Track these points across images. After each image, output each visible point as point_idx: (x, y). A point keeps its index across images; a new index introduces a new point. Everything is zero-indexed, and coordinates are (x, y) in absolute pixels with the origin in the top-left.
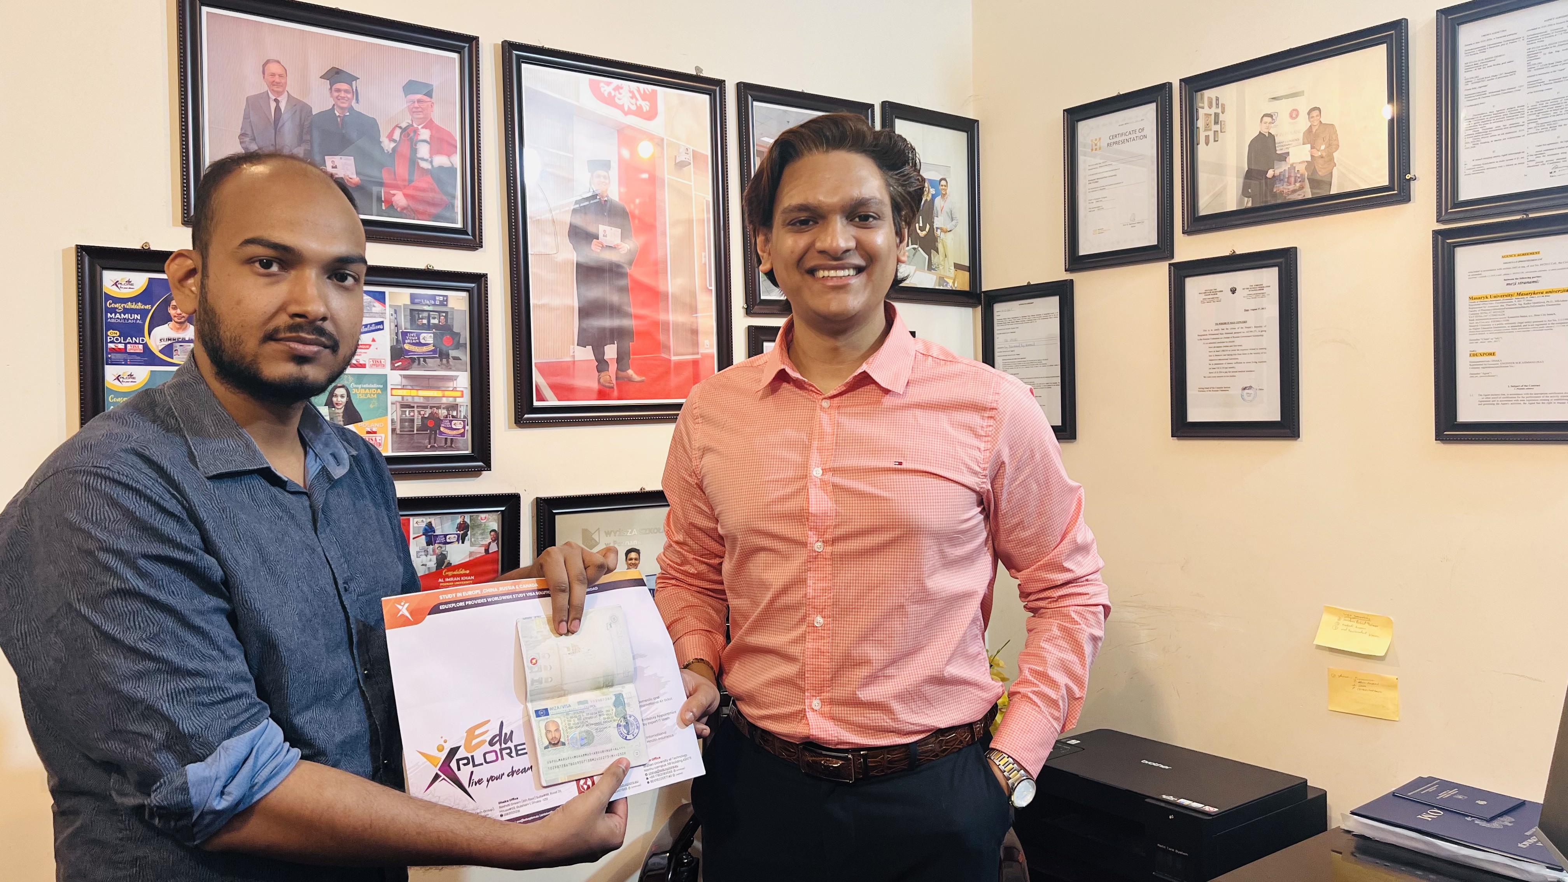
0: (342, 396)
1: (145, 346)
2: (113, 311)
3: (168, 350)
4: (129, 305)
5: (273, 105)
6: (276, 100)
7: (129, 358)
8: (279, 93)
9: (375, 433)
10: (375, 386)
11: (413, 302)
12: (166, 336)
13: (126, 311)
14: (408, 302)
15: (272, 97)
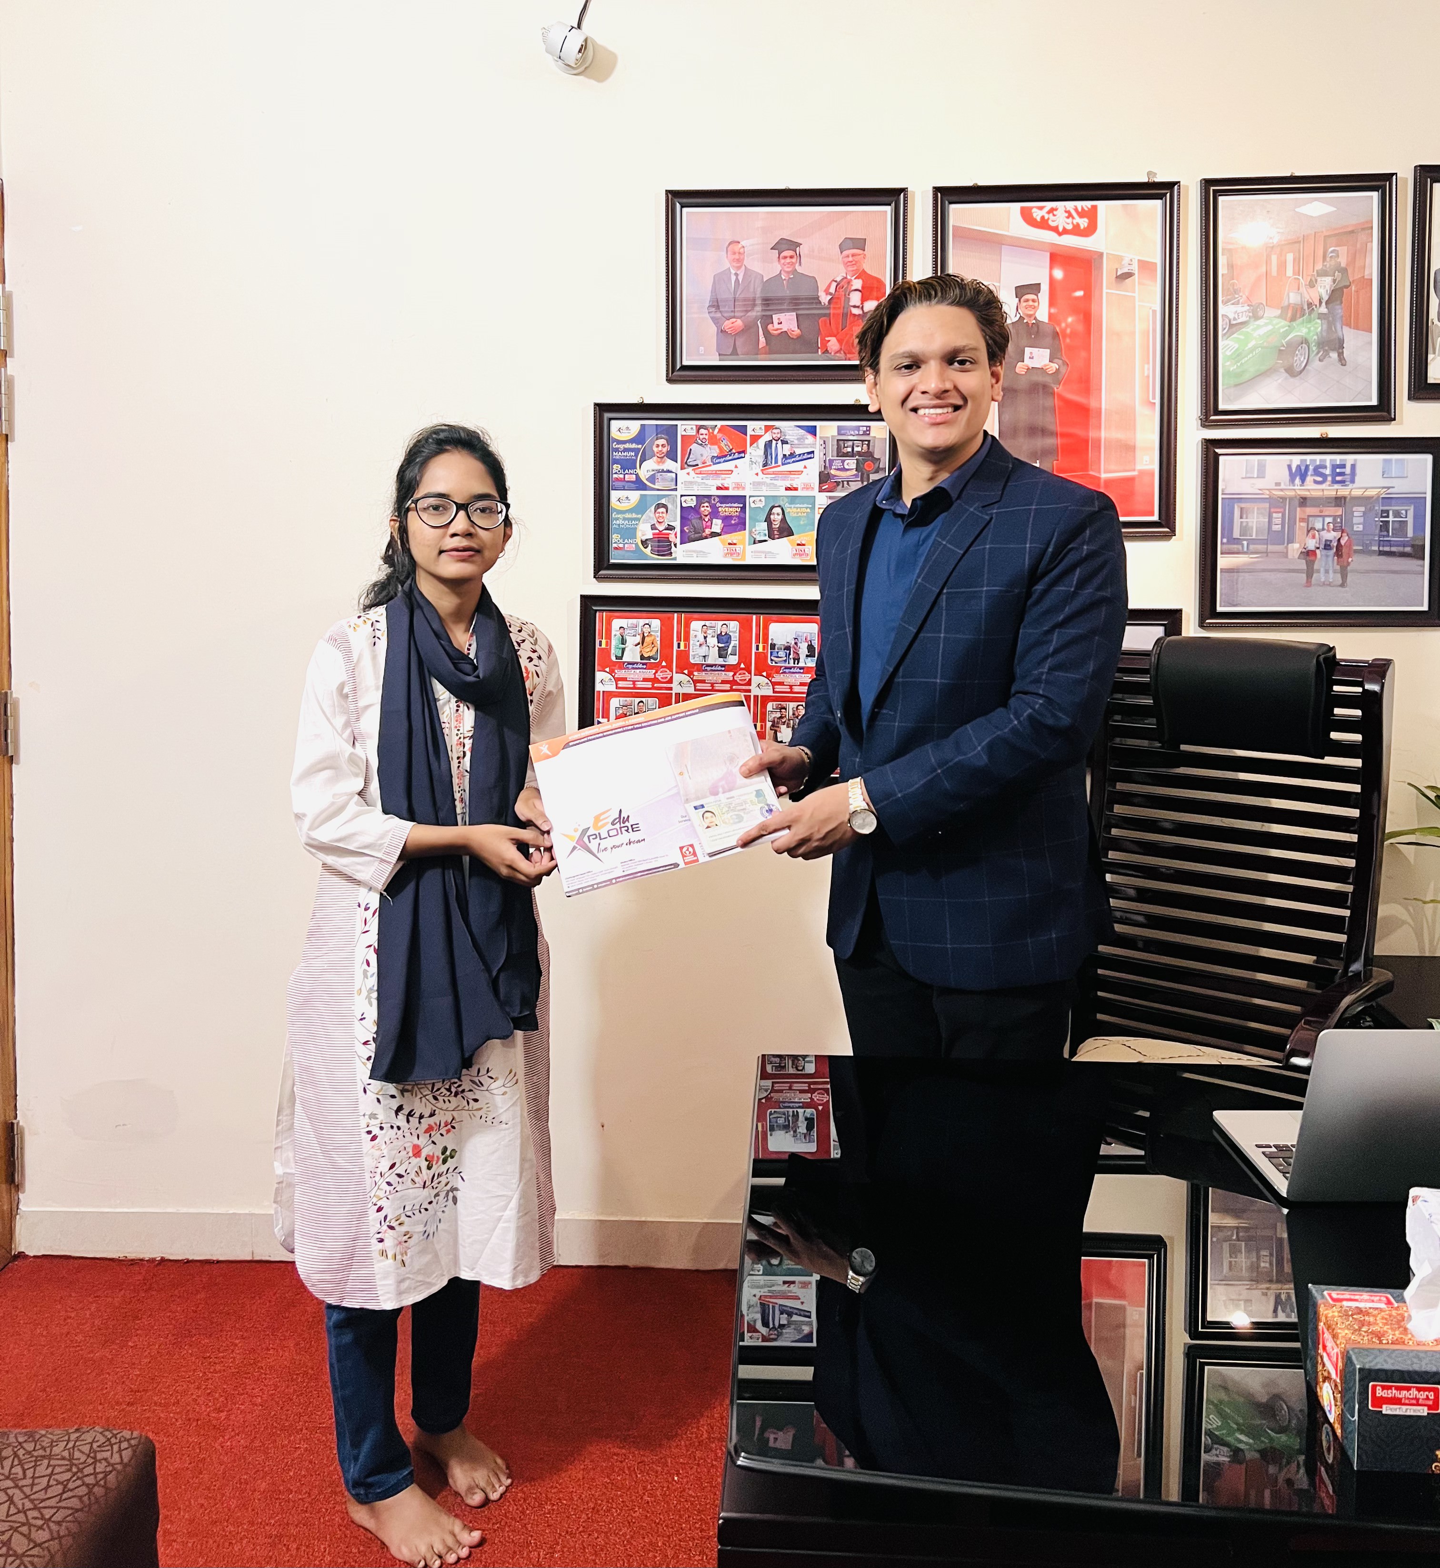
0: (778, 514)
1: (637, 475)
2: (617, 450)
3: (652, 479)
4: (627, 446)
5: (733, 278)
6: (736, 274)
7: (627, 485)
8: (739, 268)
9: (804, 545)
10: (805, 505)
11: (839, 434)
12: (651, 469)
13: (625, 450)
14: (836, 434)
15: (733, 272)
